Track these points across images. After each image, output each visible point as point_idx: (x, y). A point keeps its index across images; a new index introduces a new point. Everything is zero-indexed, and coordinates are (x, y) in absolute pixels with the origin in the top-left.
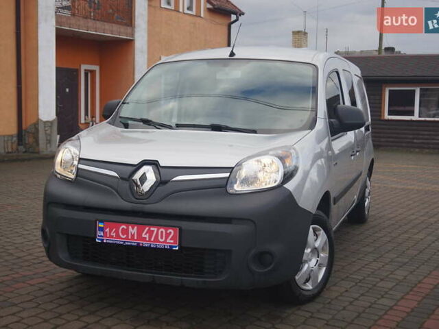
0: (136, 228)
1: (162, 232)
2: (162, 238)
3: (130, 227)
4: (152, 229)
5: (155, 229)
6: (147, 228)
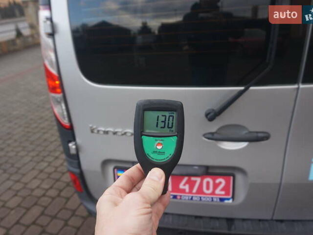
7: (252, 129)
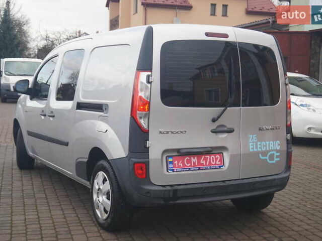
7: (228, 127)
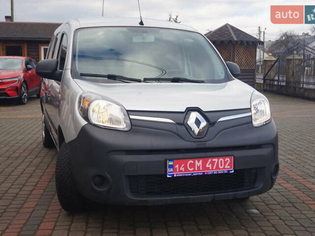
0: (201, 161)
1: (221, 161)
2: (221, 166)
3: (196, 161)
4: (214, 160)
5: (216, 160)
6: (210, 160)
